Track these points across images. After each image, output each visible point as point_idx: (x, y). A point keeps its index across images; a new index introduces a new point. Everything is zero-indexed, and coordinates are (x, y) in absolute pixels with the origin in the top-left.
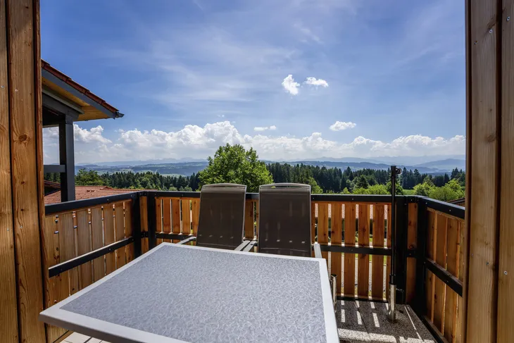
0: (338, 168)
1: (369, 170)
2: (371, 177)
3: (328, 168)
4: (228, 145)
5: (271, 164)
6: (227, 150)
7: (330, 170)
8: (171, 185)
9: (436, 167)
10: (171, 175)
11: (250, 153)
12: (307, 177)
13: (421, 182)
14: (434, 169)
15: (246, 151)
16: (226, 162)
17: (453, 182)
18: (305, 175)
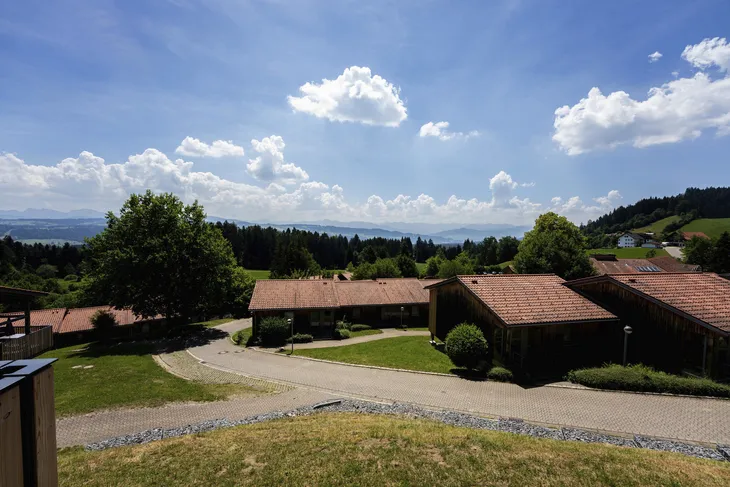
0: (343, 235)
1: (380, 238)
2: (382, 248)
3: (331, 234)
4: (149, 193)
5: (246, 227)
6: (147, 201)
7: (333, 238)
8: (43, 260)
9: (451, 237)
10: (44, 242)
11: (194, 209)
12: (299, 247)
13: (434, 254)
14: (449, 239)
15: (185, 206)
16: (144, 222)
17: (463, 255)
18: (297, 244)
